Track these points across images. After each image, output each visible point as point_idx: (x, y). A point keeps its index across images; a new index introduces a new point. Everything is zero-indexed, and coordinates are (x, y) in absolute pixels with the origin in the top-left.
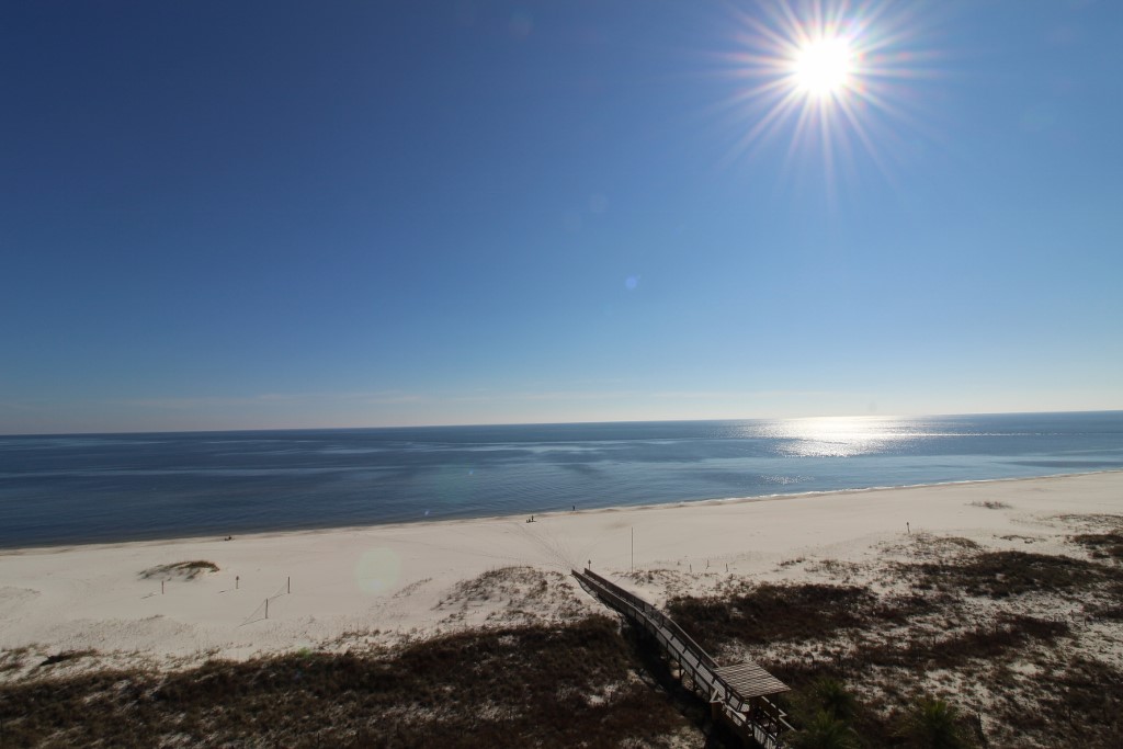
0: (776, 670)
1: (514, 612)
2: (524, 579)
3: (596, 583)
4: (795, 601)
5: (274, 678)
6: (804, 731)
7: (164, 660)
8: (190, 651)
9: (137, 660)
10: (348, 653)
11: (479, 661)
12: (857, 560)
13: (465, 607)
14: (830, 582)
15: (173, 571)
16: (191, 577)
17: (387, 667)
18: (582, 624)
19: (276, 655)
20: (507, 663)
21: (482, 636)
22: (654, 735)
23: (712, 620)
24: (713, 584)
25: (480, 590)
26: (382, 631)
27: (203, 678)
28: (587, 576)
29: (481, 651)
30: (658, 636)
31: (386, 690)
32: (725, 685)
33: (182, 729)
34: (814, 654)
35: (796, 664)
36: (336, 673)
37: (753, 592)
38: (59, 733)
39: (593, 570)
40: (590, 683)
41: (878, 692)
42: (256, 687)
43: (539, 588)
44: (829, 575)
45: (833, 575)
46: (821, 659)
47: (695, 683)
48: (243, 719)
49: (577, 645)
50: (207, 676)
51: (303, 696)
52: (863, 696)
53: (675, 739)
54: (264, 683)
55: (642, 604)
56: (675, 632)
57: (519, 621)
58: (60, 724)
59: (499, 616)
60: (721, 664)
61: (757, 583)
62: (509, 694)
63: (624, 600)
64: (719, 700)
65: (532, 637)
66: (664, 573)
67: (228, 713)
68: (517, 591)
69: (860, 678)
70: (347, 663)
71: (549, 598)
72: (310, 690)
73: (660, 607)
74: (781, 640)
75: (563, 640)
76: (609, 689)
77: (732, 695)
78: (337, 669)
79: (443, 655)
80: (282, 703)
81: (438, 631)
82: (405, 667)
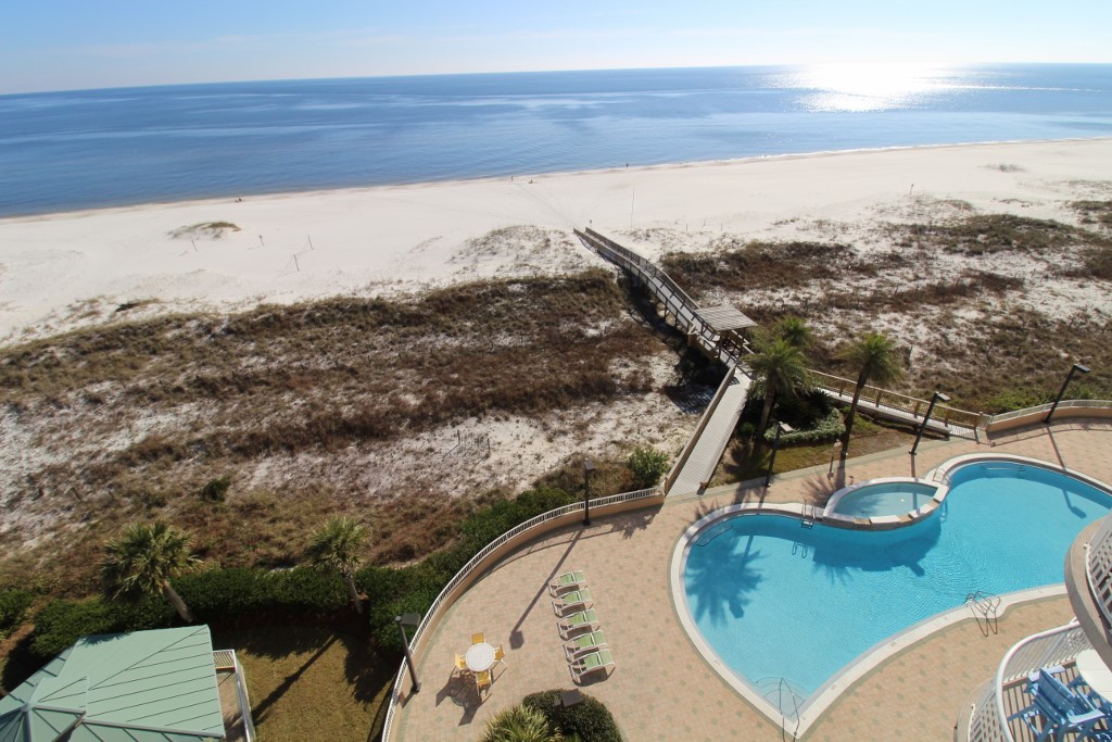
0: (749, 312)
1: (521, 265)
2: (528, 236)
3: (597, 240)
4: (780, 256)
5: (320, 317)
6: (761, 354)
7: (221, 305)
8: (241, 298)
9: (197, 305)
10: (378, 298)
11: (492, 304)
12: (849, 220)
13: (476, 261)
14: (816, 240)
15: (198, 230)
16: (217, 236)
17: (414, 308)
18: (582, 275)
19: (316, 300)
20: (518, 305)
21: (494, 285)
22: (638, 356)
23: (700, 272)
24: (706, 241)
25: (488, 246)
26: (404, 280)
27: (260, 317)
28: (587, 235)
29: (493, 296)
30: (650, 285)
31: (416, 325)
32: (703, 322)
33: (256, 354)
34: (785, 299)
35: (767, 307)
36: (372, 313)
37: (744, 248)
38: (156, 359)
39: (593, 229)
40: (588, 320)
41: (832, 329)
42: (307, 323)
43: (543, 245)
44: (818, 233)
45: (822, 234)
46: (791, 303)
47: (677, 320)
48: (304, 345)
49: (578, 292)
50: (263, 316)
51: (348, 329)
52: (819, 331)
53: (655, 359)
54: (311, 320)
55: (638, 259)
56: (664, 280)
57: (525, 273)
58: (154, 352)
59: (507, 269)
60: (702, 307)
61: (748, 241)
62: (520, 327)
63: (622, 255)
64: (696, 332)
65: (538, 286)
66: (662, 232)
67: (290, 342)
68: (522, 248)
69: (819, 317)
70: (379, 306)
71: (553, 254)
72: (353, 325)
73: (653, 261)
74: (758, 288)
75: (565, 288)
76: (604, 325)
77: (707, 328)
78: (371, 309)
79: (461, 299)
80: (332, 334)
81: (454, 280)
82: (429, 308)
